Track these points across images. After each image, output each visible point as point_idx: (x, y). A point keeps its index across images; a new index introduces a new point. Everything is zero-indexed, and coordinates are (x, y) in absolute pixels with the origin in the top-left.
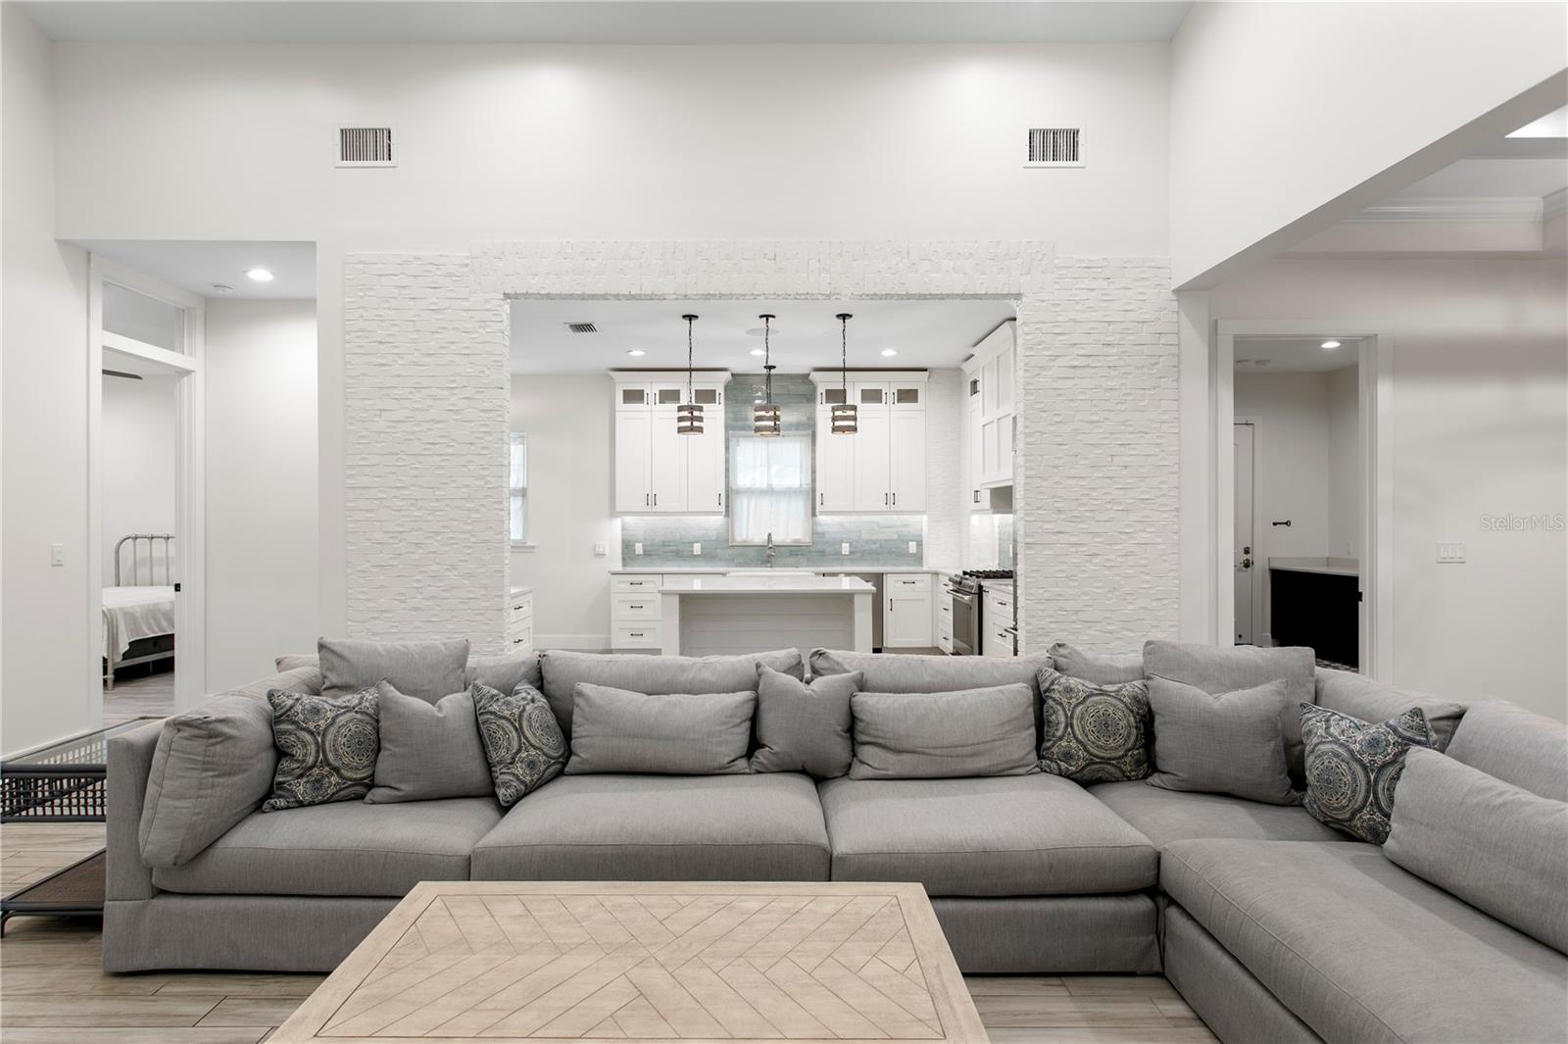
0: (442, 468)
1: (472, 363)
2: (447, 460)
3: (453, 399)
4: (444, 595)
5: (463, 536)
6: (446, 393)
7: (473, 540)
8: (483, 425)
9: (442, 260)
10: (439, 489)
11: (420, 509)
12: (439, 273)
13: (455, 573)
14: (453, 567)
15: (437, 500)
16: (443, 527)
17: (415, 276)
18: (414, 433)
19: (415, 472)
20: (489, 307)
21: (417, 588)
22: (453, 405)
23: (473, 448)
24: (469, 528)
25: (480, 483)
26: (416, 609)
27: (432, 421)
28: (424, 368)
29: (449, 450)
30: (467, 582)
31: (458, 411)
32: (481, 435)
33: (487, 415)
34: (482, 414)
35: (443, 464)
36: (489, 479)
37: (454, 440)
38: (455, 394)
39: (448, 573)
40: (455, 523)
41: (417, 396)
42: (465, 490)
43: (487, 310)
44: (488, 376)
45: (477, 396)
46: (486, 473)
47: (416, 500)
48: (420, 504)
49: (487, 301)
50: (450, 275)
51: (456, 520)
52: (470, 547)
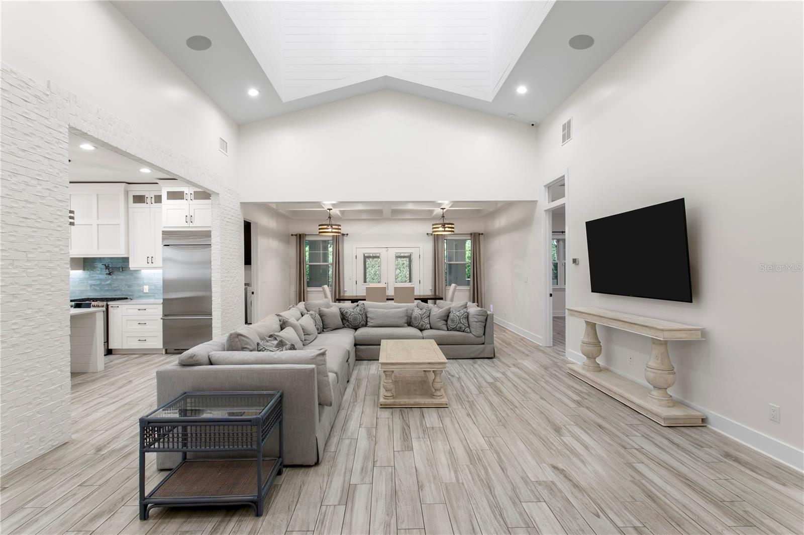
0: (32, 237)
1: (51, 165)
2: (36, 232)
3: (39, 187)
4: (34, 331)
5: (46, 287)
6: (35, 182)
7: (53, 289)
8: (58, 210)
9: (31, 83)
10: (30, 252)
11: (17, 267)
12: (29, 91)
13: (41, 314)
14: (40, 310)
15: (28, 261)
16: (33, 281)
17: (11, 85)
18: (12, 207)
19: (13, 239)
20: (61, 131)
21: (14, 329)
22: (40, 192)
23: (52, 225)
24: (50, 281)
25: (57, 250)
26: (14, 346)
27: (26, 201)
28: (19, 159)
29: (37, 225)
30: (48, 320)
31: (43, 197)
32: (57, 217)
33: (61, 204)
34: (57, 203)
35: (32, 234)
36: (62, 247)
37: (40, 218)
38: (41, 185)
39: (36, 315)
40: (41, 278)
41: (14, 180)
42: (48, 254)
43: (60, 132)
44: (61, 178)
45: (55, 190)
46: (59, 243)
47: (13, 260)
48: (16, 263)
49: (60, 126)
50: (36, 96)
51: (42, 276)
52: (51, 294)
